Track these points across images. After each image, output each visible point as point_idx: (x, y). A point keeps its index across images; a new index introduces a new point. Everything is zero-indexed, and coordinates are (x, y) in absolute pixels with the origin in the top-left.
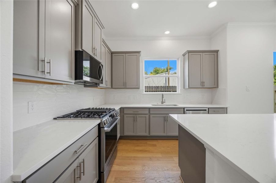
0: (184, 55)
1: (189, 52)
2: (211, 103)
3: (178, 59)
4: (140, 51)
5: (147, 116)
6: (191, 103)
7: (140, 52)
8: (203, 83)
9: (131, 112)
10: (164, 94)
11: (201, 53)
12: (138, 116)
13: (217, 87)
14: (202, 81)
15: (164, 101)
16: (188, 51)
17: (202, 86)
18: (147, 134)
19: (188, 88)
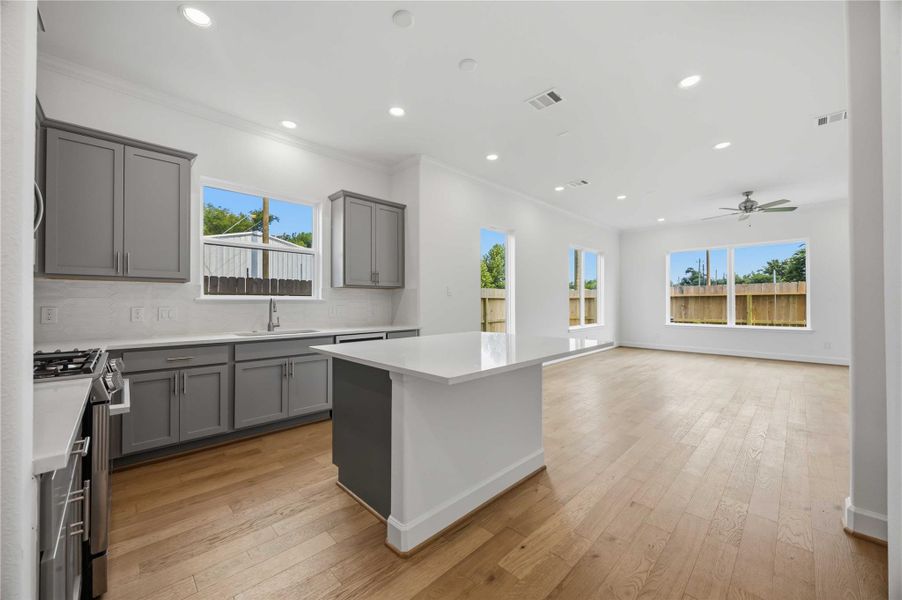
0: (333, 198)
1: (347, 195)
2: (392, 323)
3: (317, 205)
4: (195, 152)
5: (225, 370)
6: (349, 326)
7: (194, 156)
8: (374, 276)
9: (158, 362)
10: (278, 301)
11: (373, 204)
12: (186, 373)
13: (403, 286)
14: (373, 270)
15: (275, 321)
16: (343, 191)
17: (374, 284)
18: (224, 428)
19: (342, 285)
